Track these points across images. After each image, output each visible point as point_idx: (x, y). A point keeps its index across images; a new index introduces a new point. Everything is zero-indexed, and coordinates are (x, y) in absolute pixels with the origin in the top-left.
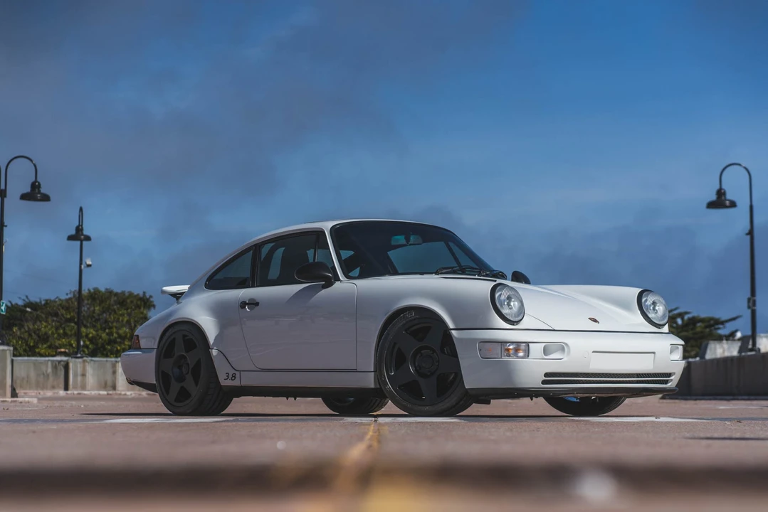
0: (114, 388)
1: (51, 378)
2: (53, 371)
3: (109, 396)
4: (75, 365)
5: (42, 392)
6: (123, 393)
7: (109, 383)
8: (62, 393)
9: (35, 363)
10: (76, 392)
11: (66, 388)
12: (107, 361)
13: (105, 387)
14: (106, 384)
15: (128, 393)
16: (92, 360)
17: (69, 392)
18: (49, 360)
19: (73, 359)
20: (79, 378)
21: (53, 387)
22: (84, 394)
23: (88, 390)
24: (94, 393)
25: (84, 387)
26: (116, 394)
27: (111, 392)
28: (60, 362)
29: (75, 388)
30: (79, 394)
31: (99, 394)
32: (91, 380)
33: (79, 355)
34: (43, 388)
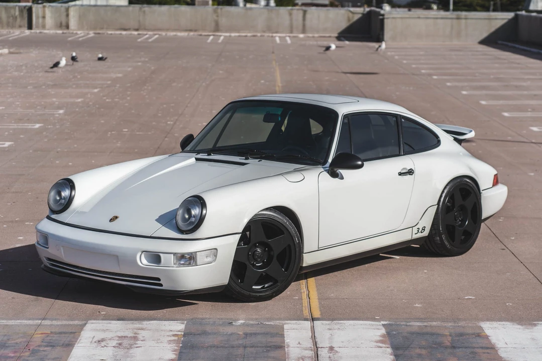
0: (67, 27)
1: (18, 20)
2: (20, 14)
3: (64, 35)
4: (37, 9)
5: (12, 31)
6: (75, 32)
7: (64, 24)
8: (27, 32)
9: (6, 8)
10: (38, 31)
11: (30, 27)
12: (62, 6)
13: (60, 26)
14: (61, 24)
15: (79, 32)
16: (50, 6)
17: (32, 31)
18: (16, 6)
19: (36, 5)
20: (41, 20)
21: (20, 27)
22: (45, 33)
23: (48, 30)
24: (52, 32)
25: (44, 27)
26: (69, 33)
27: (65, 31)
28: (25, 7)
29: (37, 27)
30: (40, 33)
31: (56, 33)
32: (49, 21)
33: (40, 2)
34: (13, 27)
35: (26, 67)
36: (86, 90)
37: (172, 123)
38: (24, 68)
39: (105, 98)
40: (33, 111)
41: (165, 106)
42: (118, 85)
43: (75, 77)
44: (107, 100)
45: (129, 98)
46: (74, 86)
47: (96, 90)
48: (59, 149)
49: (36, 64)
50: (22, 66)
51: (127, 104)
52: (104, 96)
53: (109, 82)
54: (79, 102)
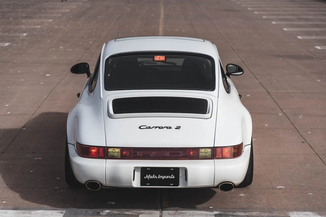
35: (13, 5)
36: (44, 20)
37: (92, 42)
38: (12, 6)
39: (54, 25)
40: (7, 34)
41: (90, 31)
42: (65, 17)
43: (40, 12)
44: (56, 27)
45: (69, 26)
46: (38, 17)
47: (50, 20)
48: (15, 61)
49: (20, 3)
50: (11, 5)
51: (67, 30)
52: (54, 24)
53: (60, 15)
54: (38, 28)
